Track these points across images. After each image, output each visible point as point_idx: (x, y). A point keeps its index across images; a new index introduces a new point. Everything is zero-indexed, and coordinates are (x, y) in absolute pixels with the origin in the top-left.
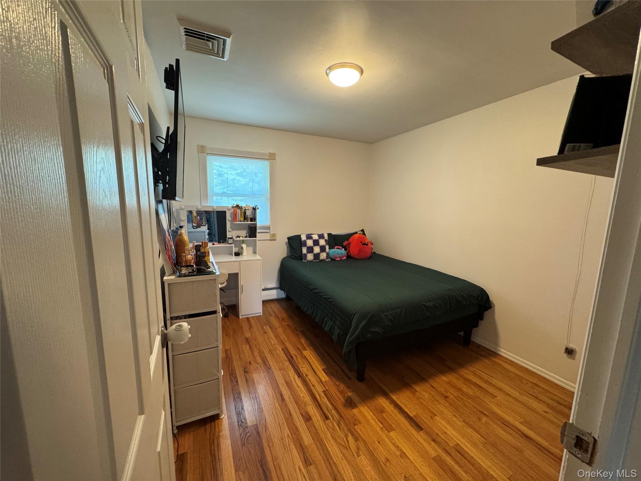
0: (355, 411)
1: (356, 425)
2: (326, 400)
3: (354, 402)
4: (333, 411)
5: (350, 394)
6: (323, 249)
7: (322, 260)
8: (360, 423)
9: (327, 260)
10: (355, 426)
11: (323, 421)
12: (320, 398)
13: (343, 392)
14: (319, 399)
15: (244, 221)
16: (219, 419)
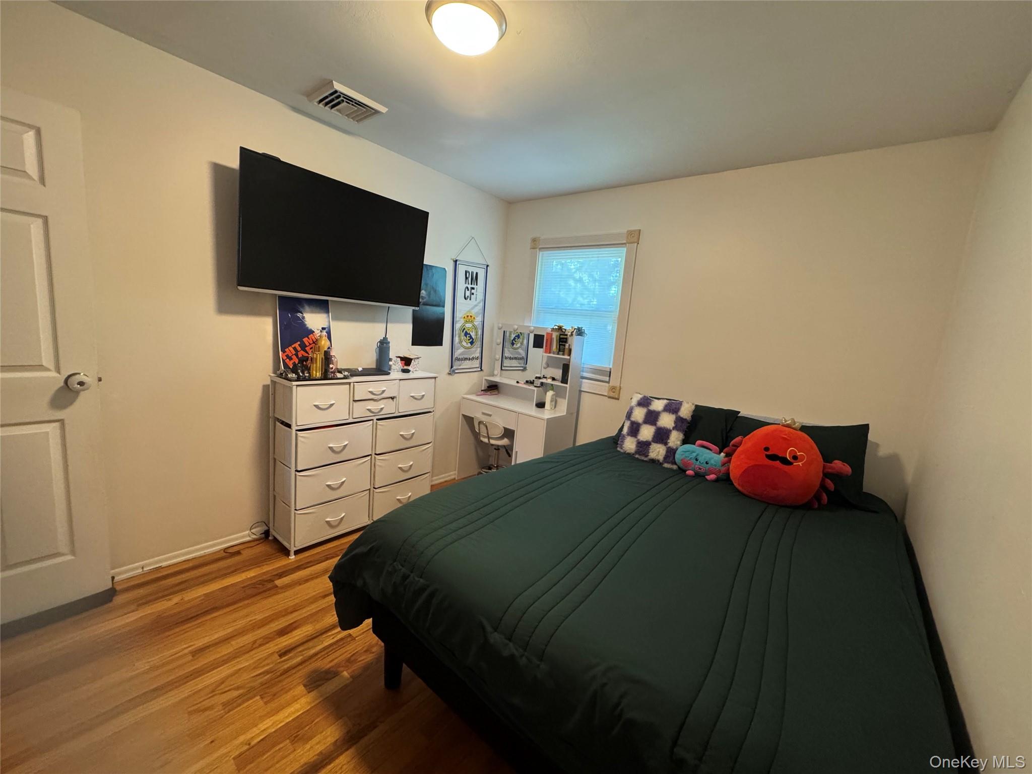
0: (301, 689)
1: (262, 698)
2: (327, 644)
3: (323, 684)
4: (301, 657)
5: (345, 674)
6: (661, 436)
7: (653, 461)
8: (266, 703)
9: (666, 465)
10: (260, 696)
11: (277, 651)
12: (333, 635)
13: (349, 662)
14: (330, 634)
15: (558, 354)
16: (288, 557)
